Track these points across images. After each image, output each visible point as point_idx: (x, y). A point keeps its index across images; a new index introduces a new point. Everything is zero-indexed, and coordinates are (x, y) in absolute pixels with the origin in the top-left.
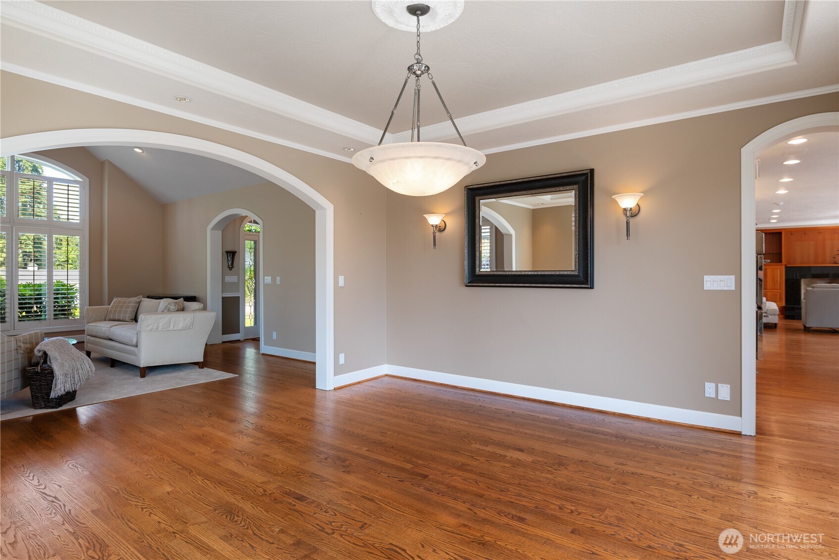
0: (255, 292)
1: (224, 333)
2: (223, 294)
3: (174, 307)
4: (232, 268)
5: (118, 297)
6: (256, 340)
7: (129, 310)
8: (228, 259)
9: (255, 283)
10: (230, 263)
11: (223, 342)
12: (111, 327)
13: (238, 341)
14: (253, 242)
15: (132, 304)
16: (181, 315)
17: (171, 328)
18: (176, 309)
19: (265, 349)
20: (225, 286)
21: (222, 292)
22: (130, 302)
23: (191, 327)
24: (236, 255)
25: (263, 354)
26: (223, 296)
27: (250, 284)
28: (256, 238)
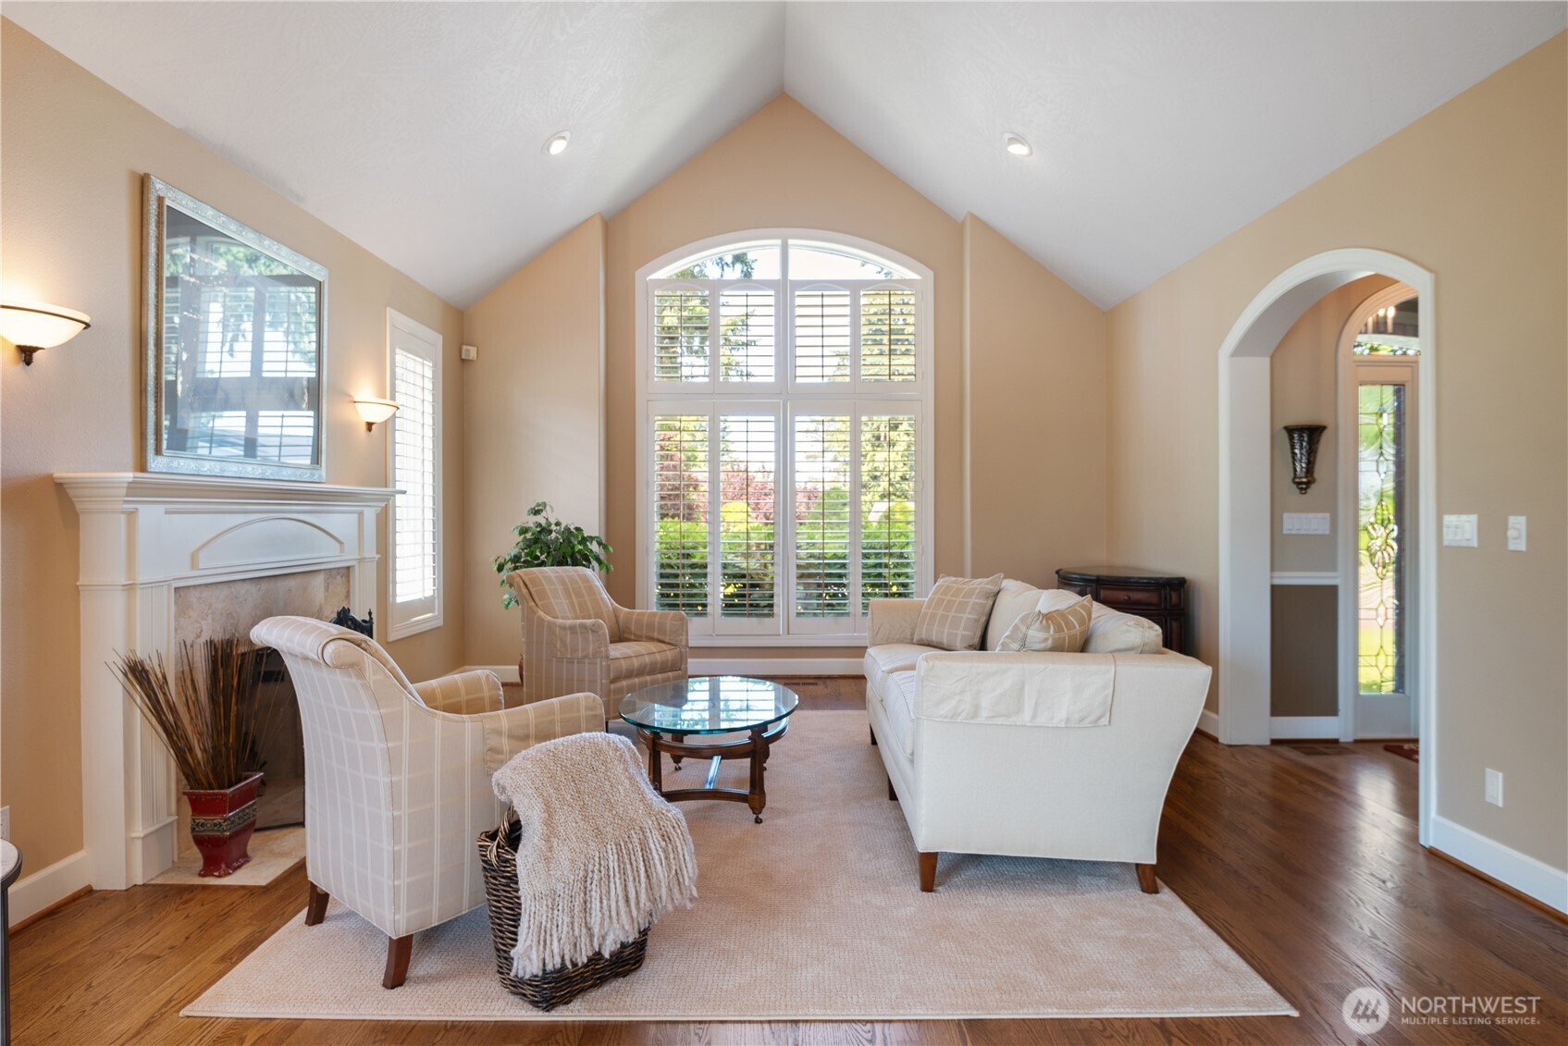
0: (1399, 571)
1: (1281, 706)
2: (1276, 574)
3: (1042, 635)
4: (1308, 484)
5: (948, 576)
6: (1401, 752)
7: (966, 616)
8: (1294, 454)
9: (1399, 540)
10: (1301, 467)
11: (1275, 742)
12: (892, 671)
13: (1331, 745)
14: (1389, 390)
15: (973, 600)
16: (1069, 668)
17: (1026, 716)
18: (1050, 643)
19: (1440, 832)
20: (1280, 547)
21: (1273, 569)
22: (970, 594)
23: (1105, 721)
24: (1325, 439)
25: (1433, 854)
26: (1278, 582)
27: (1377, 538)
28: (1401, 375)
